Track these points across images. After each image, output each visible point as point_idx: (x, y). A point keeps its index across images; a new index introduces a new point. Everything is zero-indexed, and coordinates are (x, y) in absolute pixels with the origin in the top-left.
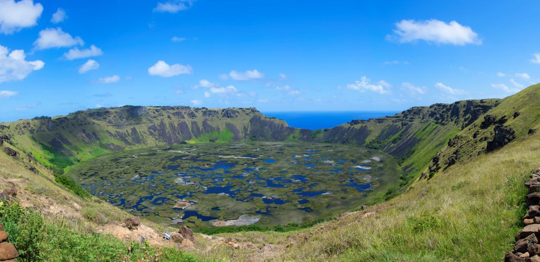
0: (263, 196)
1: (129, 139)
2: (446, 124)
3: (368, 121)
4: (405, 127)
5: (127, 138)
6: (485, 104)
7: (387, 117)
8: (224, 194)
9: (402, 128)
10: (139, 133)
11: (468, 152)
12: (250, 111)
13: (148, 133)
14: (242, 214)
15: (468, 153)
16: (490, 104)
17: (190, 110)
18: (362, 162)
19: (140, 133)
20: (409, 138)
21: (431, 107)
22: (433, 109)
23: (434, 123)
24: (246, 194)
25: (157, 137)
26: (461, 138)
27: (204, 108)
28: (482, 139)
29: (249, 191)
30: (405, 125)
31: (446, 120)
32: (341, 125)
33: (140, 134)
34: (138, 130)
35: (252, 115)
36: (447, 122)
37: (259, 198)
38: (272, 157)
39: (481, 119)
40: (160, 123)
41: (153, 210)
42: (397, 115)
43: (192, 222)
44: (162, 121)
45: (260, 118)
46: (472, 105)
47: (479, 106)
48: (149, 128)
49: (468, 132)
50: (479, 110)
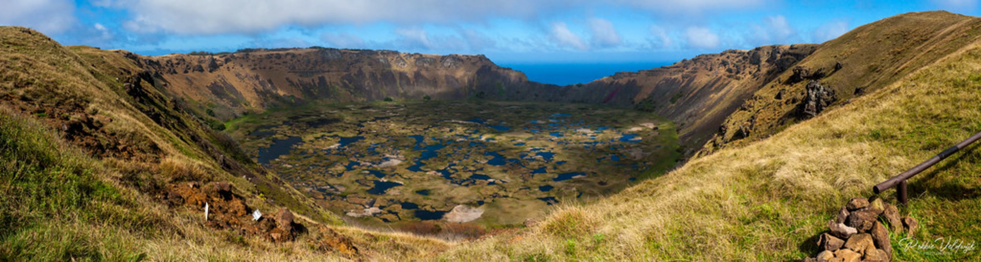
0: (490, 178)
1: (315, 92)
2: (743, 78)
3: (637, 73)
4: (687, 80)
5: (312, 90)
6: (797, 51)
7: (662, 67)
8: (435, 173)
9: (683, 81)
10: (328, 84)
11: (769, 119)
12: (478, 59)
13: (341, 84)
14: (458, 204)
15: (768, 121)
16: (803, 52)
17: (398, 56)
18: (630, 130)
19: (330, 83)
20: (691, 95)
21: (722, 54)
22: (724, 57)
23: (725, 77)
24: (466, 176)
25: (352, 91)
26: (760, 99)
27: (418, 54)
28: (788, 100)
29: (470, 171)
30: (687, 78)
31: (742, 72)
32: (601, 79)
33: (330, 86)
34: (327, 80)
35: (479, 65)
36: (743, 76)
37: (484, 181)
38: (505, 123)
39: (788, 73)
40: (358, 71)
41: (341, 192)
42: (676, 65)
43: (393, 213)
44: (360, 69)
45: (490, 68)
46: (779, 53)
47: (789, 54)
48: (343, 78)
49: (770, 91)
50: (788, 59)
